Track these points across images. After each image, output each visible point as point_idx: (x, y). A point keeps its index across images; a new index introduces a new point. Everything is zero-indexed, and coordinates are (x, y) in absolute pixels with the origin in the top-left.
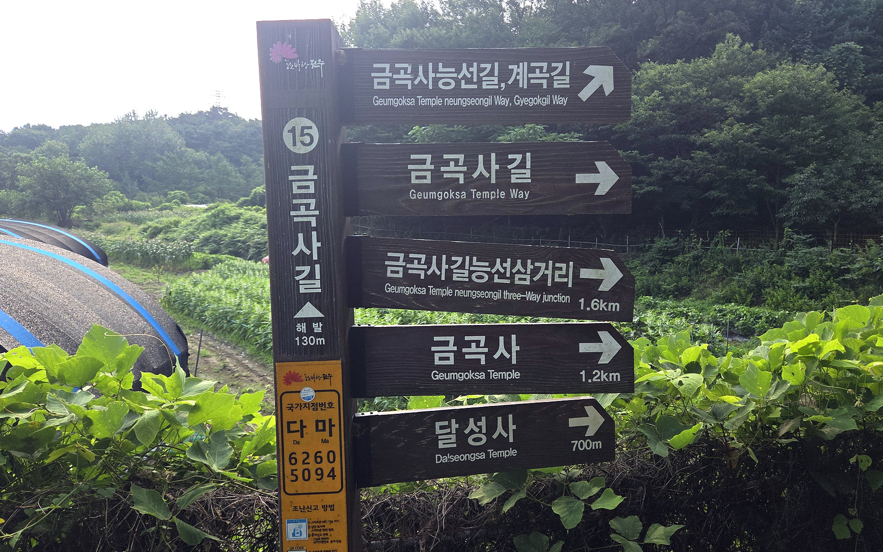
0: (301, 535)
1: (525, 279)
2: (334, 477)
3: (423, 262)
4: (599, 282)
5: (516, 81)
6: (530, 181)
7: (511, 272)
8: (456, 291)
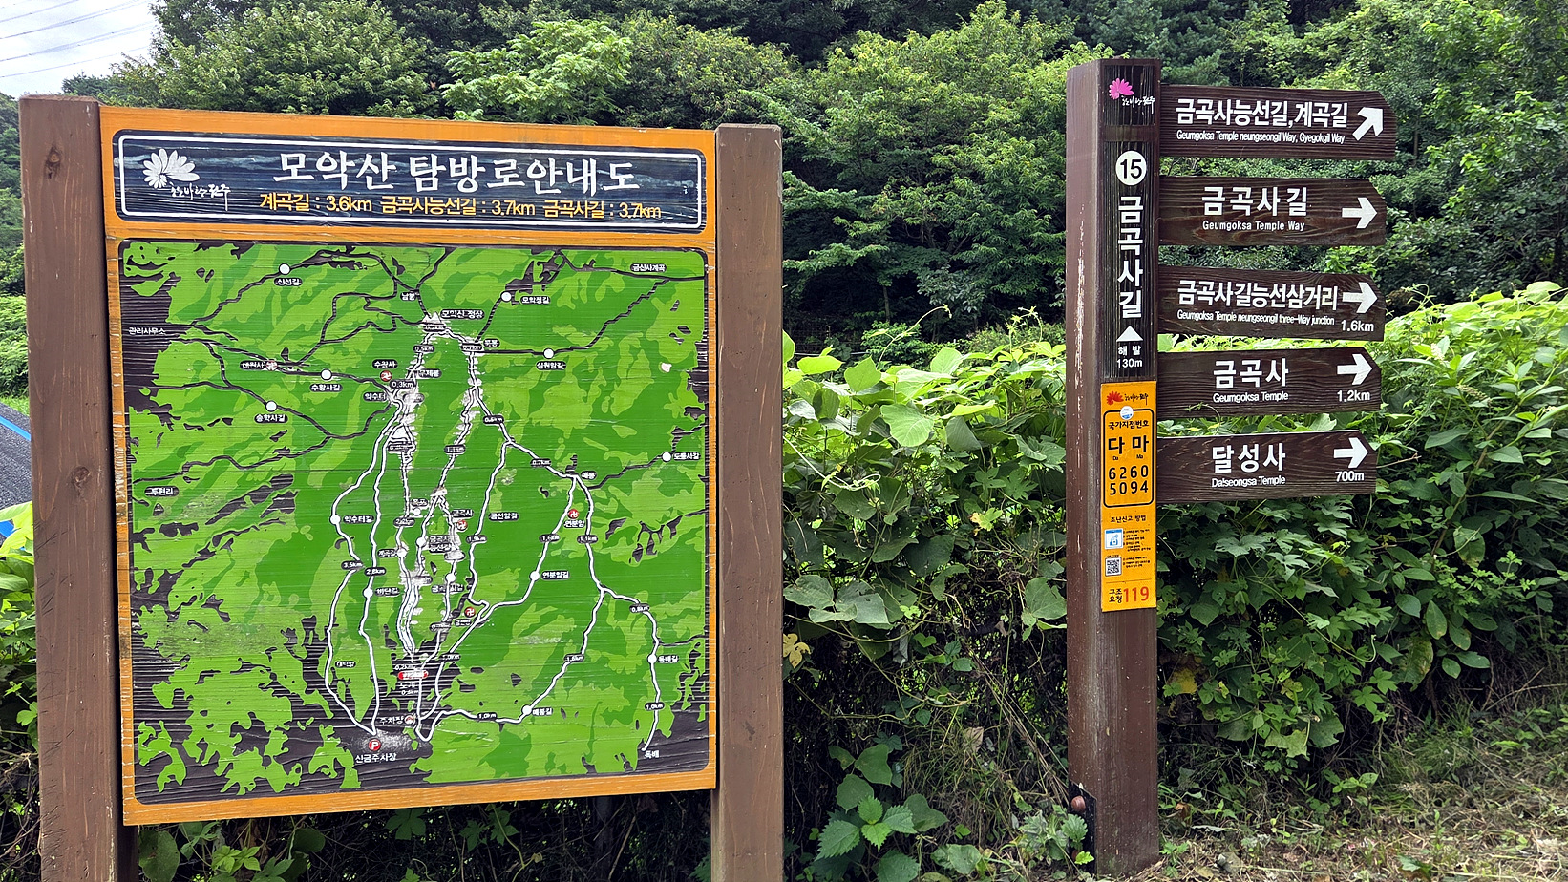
0: (1117, 544)
1: (1297, 304)
2: (1146, 489)
3: (1211, 288)
4: (1357, 305)
5: (1302, 119)
6: (1304, 214)
7: (1286, 297)
8: (1239, 316)
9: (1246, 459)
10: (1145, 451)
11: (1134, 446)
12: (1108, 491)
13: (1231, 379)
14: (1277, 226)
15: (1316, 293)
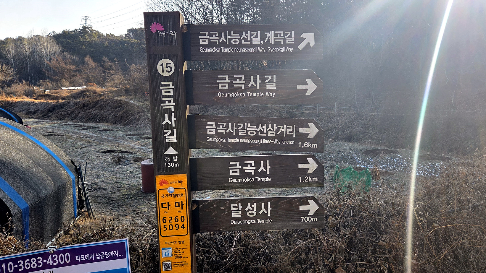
0: (169, 255)
2: (184, 228)
3: (224, 126)
5: (269, 40)
6: (275, 88)
9: (249, 210)
10: (182, 209)
11: (176, 206)
12: (163, 229)
13: (238, 171)
14: (260, 95)
15: (283, 128)
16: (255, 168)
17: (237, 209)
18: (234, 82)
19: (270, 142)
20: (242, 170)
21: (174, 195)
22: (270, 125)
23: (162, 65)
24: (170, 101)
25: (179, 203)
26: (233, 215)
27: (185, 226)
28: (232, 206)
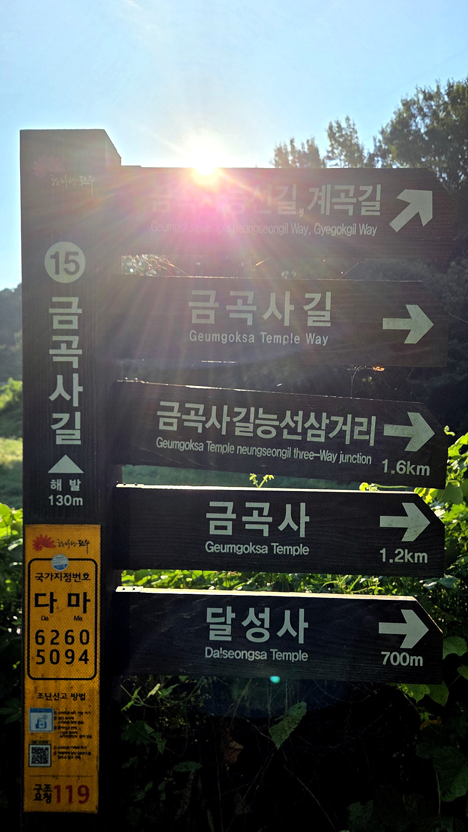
0: (46, 727)
1: (319, 436)
2: (86, 660)
3: (201, 413)
4: (406, 441)
5: (317, 206)
6: (329, 325)
7: (303, 427)
8: (238, 447)
9: (252, 625)
10: (85, 611)
11: (70, 605)
12: (34, 659)
13: (229, 524)
14: (290, 339)
15: (345, 423)
16: (270, 519)
17: (222, 620)
18: (228, 307)
19: (311, 455)
20: (238, 525)
21: (68, 577)
22: (313, 415)
23: (56, 256)
24: (69, 345)
25: (77, 595)
26: (212, 636)
27: (91, 656)
28: (210, 611)
